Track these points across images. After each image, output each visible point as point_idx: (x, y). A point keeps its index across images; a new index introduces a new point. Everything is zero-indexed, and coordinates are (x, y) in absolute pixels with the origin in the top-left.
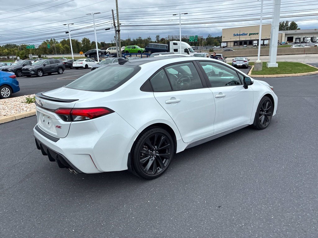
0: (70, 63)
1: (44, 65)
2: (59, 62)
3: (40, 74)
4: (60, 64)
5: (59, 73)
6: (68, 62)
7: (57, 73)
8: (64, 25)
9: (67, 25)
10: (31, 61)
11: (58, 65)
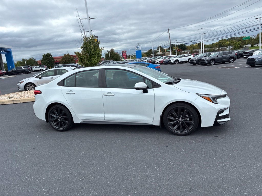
0: (252, 52)
1: (217, 56)
2: (232, 53)
3: (213, 63)
4: (231, 55)
5: (230, 63)
6: (251, 51)
7: (228, 62)
8: (257, 19)
9: (259, 19)
10: (211, 53)
11: (230, 56)
